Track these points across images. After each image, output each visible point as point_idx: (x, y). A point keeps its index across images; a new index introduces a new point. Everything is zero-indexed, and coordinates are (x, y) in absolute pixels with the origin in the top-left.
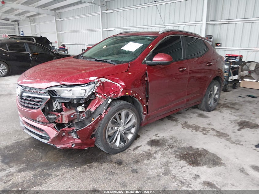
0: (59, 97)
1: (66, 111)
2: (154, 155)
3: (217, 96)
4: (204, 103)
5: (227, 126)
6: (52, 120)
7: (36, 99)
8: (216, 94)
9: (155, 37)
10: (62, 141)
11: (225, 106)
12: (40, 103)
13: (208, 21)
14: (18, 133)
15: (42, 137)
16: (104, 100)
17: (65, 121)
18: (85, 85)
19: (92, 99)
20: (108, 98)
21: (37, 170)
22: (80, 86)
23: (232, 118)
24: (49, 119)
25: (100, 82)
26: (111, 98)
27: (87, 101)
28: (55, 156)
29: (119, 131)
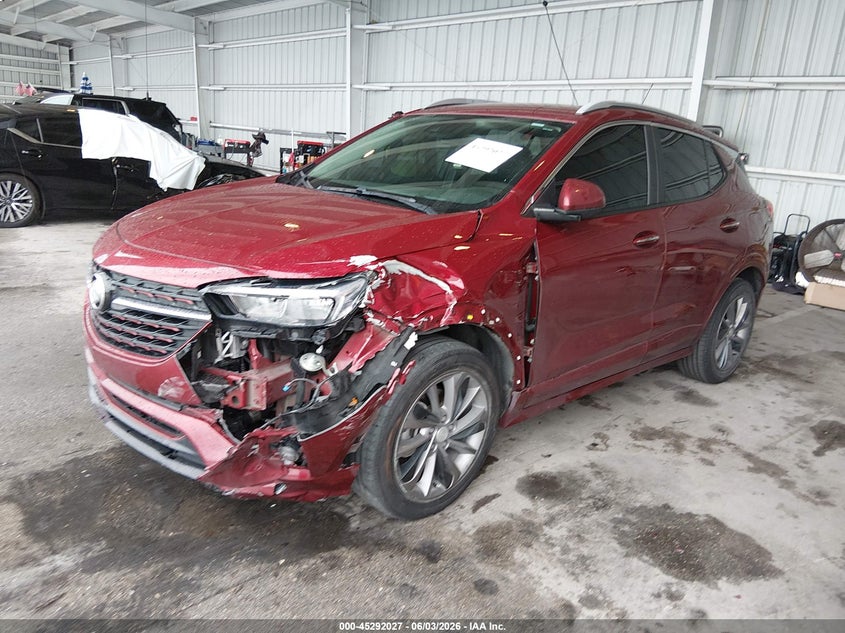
0: (243, 318)
1: (261, 366)
2: (546, 529)
3: (741, 334)
4: (700, 353)
5: (777, 439)
6: (212, 396)
7: (160, 322)
8: (741, 325)
9: (565, 127)
10: (247, 474)
11: (764, 366)
12: (175, 337)
13: (710, 78)
14: (79, 429)
15: (169, 453)
16: (392, 337)
17: (257, 402)
18: (334, 283)
19: (352, 333)
20: (405, 331)
21: (148, 566)
22: (318, 285)
23: (791, 409)
24: (201, 393)
25: (383, 275)
26: (416, 330)
27: (336, 338)
28: (209, 516)
29: (434, 443)
